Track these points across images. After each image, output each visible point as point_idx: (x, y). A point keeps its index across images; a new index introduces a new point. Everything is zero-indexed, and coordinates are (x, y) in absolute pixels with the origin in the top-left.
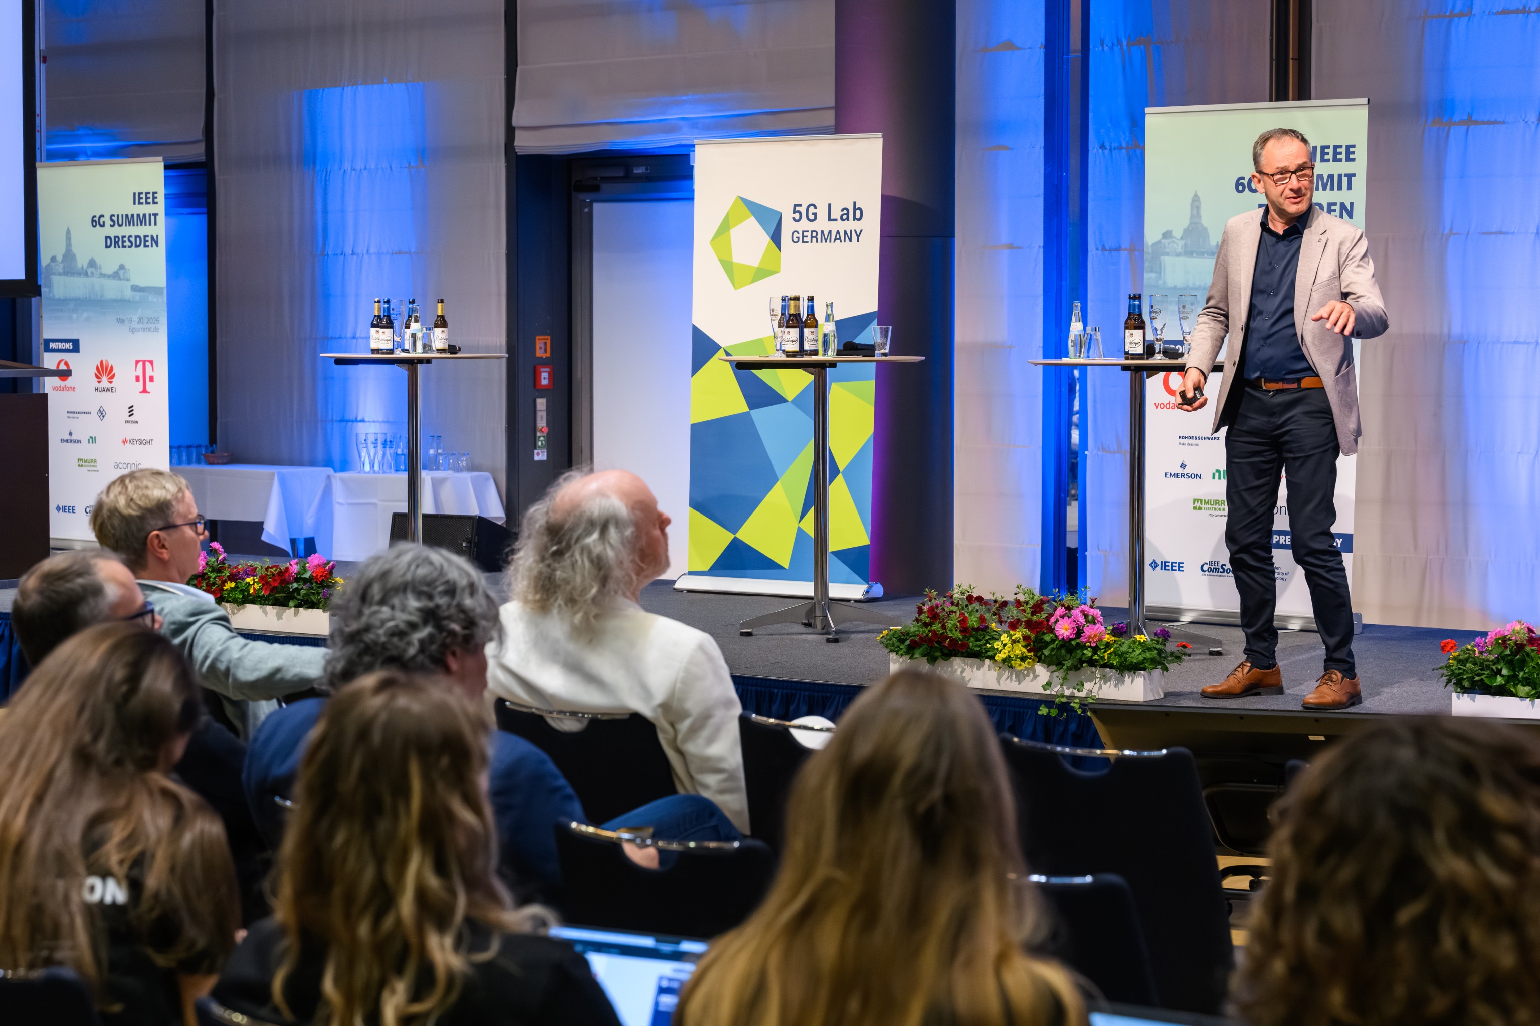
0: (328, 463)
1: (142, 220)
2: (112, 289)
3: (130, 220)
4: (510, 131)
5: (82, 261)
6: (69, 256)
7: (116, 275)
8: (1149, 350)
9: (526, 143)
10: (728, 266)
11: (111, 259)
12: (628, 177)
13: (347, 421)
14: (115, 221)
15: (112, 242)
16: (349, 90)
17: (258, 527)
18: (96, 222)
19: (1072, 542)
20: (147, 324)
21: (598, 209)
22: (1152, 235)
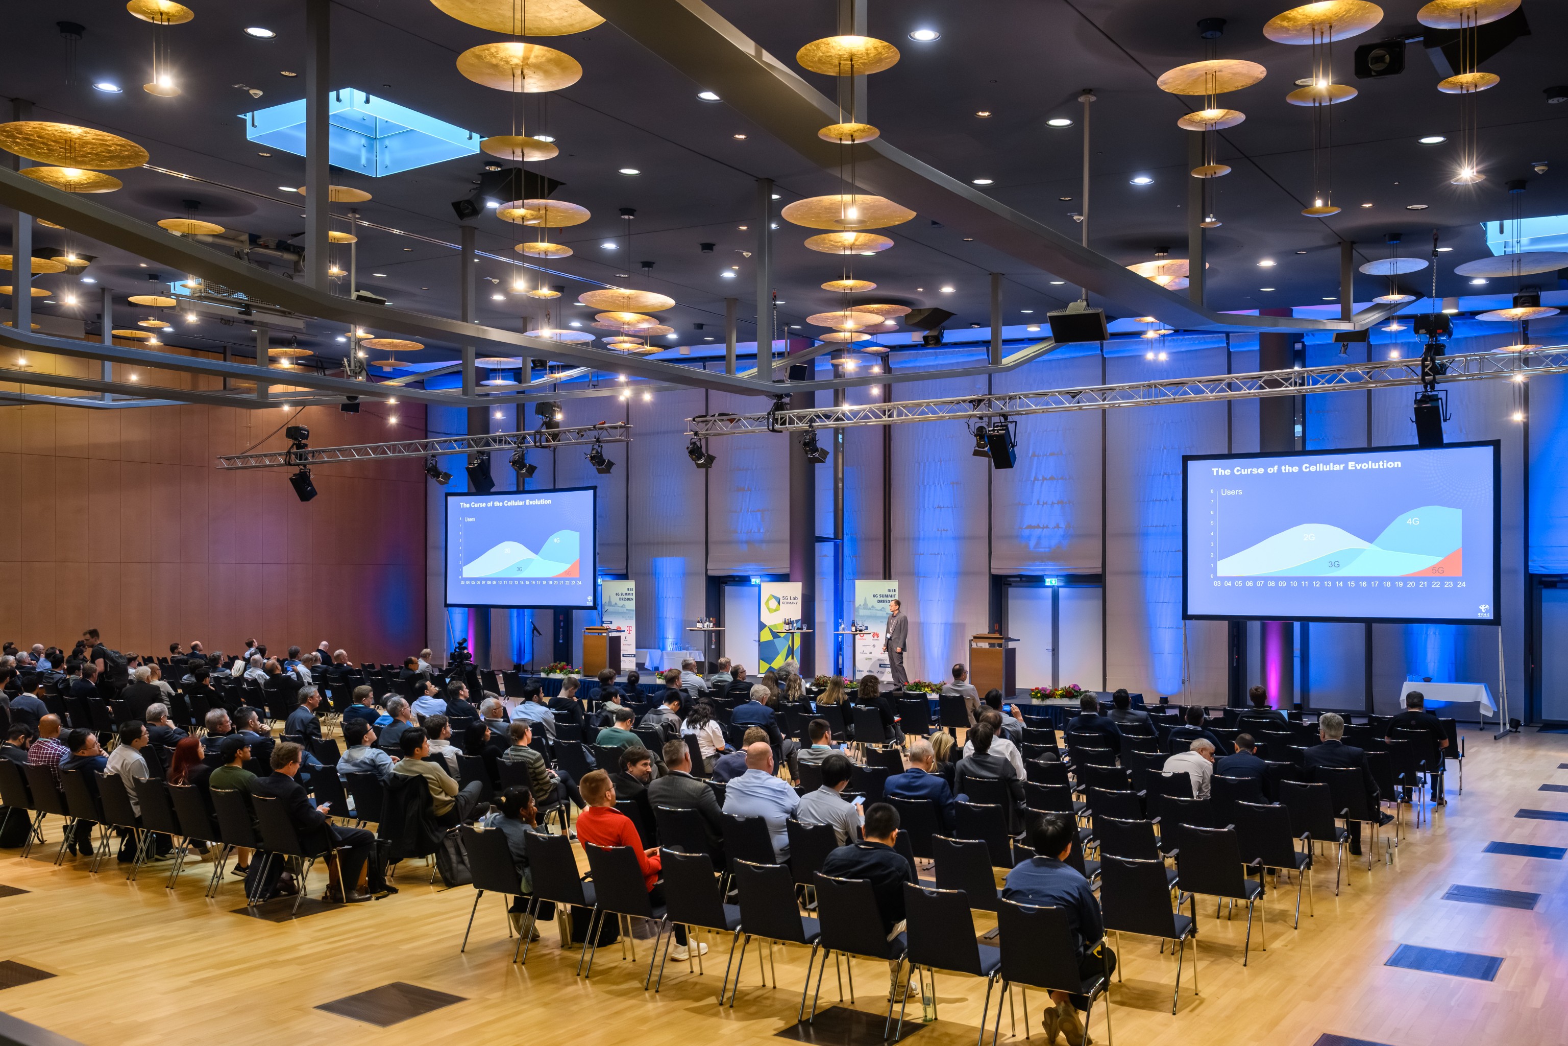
0: (659, 648)
1: (629, 594)
2: (621, 610)
3: (626, 594)
4: (707, 570)
5: (613, 603)
6: (610, 602)
7: (622, 607)
8: (856, 631)
9: (710, 573)
10: (769, 609)
11: (621, 603)
12: (734, 581)
13: (664, 638)
14: (622, 594)
15: (621, 599)
16: (665, 559)
17: (644, 664)
18: (617, 594)
19: (840, 667)
20: (630, 618)
21: (727, 588)
22: (857, 605)
